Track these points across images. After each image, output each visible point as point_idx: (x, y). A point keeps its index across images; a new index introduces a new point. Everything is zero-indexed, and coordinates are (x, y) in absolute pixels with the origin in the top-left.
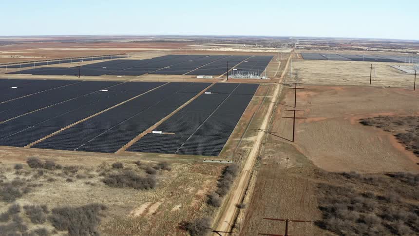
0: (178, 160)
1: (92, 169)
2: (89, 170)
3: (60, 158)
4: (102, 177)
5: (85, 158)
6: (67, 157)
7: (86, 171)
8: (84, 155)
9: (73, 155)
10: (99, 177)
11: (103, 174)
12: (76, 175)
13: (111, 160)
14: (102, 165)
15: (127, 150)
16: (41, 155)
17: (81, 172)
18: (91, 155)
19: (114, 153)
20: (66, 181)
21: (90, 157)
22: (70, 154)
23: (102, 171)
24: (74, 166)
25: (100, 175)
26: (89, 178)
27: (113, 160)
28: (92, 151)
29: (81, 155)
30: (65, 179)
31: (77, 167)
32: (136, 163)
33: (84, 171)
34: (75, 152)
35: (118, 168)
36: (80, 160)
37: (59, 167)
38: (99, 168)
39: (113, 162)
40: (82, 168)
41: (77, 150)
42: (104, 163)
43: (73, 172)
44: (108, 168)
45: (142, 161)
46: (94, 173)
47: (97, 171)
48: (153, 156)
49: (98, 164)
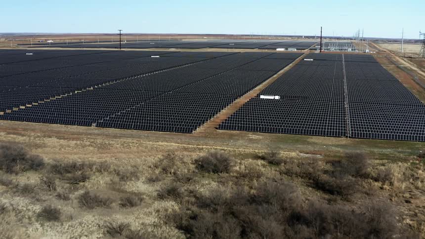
0: (372, 152)
1: (134, 175)
2: (124, 178)
3: (53, 141)
4: (171, 205)
5: (116, 144)
6: (68, 139)
7: (117, 179)
8: (115, 137)
9: (86, 134)
10: (157, 205)
11: (171, 193)
12: (81, 192)
13: (186, 149)
14: (165, 162)
15: (221, 127)
16: (9, 133)
17: (98, 183)
18: (132, 136)
19: (190, 131)
20: (39, 215)
21: (130, 140)
22: (82, 134)
23: (168, 180)
24: (79, 162)
25: (161, 197)
26: (123, 205)
27: (194, 150)
28: (136, 128)
29: (108, 136)
30: (38, 208)
31: (90, 166)
32: (263, 158)
33: (108, 179)
34: (93, 129)
35: (216, 171)
36: (103, 148)
37: (36, 165)
38: (157, 172)
39: (195, 156)
40: (103, 168)
41: (99, 125)
42: (170, 157)
43: (75, 182)
44: (183, 171)
45: (283, 154)
46: (140, 186)
47: (151, 181)
48: (297, 141)
49: (152, 160)
